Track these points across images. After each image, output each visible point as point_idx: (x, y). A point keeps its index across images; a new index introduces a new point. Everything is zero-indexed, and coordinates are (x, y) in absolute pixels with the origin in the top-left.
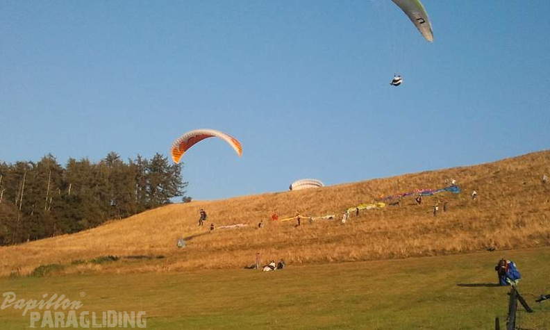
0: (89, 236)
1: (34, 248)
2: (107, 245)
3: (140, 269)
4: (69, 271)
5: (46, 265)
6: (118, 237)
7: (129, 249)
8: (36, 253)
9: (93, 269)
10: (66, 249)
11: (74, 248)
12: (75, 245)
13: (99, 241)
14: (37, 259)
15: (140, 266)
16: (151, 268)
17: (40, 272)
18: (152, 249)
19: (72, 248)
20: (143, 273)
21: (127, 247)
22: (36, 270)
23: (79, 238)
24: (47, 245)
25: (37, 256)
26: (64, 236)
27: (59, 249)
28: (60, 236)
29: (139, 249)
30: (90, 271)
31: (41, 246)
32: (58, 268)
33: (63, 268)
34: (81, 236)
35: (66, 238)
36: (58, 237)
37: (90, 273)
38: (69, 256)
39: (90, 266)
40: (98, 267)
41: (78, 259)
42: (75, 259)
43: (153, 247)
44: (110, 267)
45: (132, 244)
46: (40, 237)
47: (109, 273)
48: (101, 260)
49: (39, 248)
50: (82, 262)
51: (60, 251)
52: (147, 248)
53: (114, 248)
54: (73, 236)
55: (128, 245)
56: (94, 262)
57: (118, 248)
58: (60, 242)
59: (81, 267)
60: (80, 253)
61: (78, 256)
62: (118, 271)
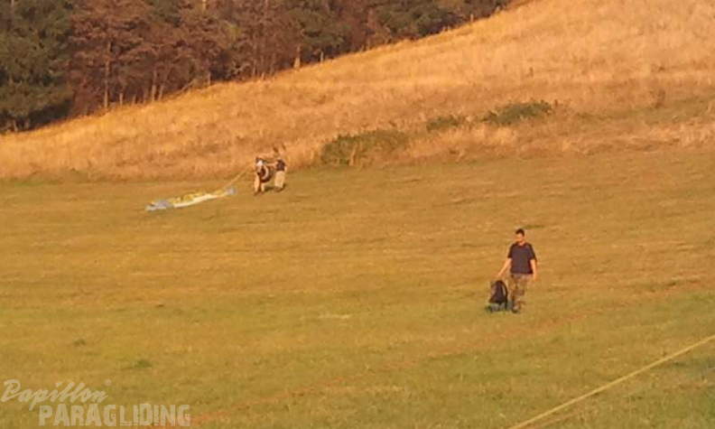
0: (473, 43)
1: (316, 85)
2: (526, 66)
3: (630, 139)
4: (419, 149)
5: (354, 133)
6: (553, 43)
7: (592, 78)
8: (322, 100)
9: (491, 141)
10: (406, 85)
11: (431, 82)
12: (432, 73)
13: (500, 54)
14: (328, 117)
15: (630, 131)
16: (661, 134)
17: (338, 154)
18: (660, 76)
19: (423, 81)
20: (638, 149)
21: (584, 73)
22: (328, 148)
23: (442, 51)
24: (351, 76)
25: (326, 108)
26: (399, 44)
27: (386, 84)
28: (388, 47)
29: (622, 79)
30: (482, 147)
31: (336, 79)
32: (391, 142)
33: (403, 140)
34: (448, 44)
35: (404, 52)
36: (380, 49)
37: (483, 155)
38: (417, 105)
39: (480, 133)
40: (503, 135)
41: (445, 114)
42: (437, 113)
43: (662, 69)
44: (541, 135)
45: (600, 63)
46: (331, 52)
47: (539, 153)
48: (511, 116)
49: (327, 86)
50: (456, 123)
51: (392, 90)
52: (644, 73)
53: (545, 76)
54: (424, 46)
55: (585, 65)
56: (492, 119)
57: (558, 77)
58: (389, 66)
59: (454, 137)
60: (449, 97)
61: (443, 105)
62: (566, 145)
